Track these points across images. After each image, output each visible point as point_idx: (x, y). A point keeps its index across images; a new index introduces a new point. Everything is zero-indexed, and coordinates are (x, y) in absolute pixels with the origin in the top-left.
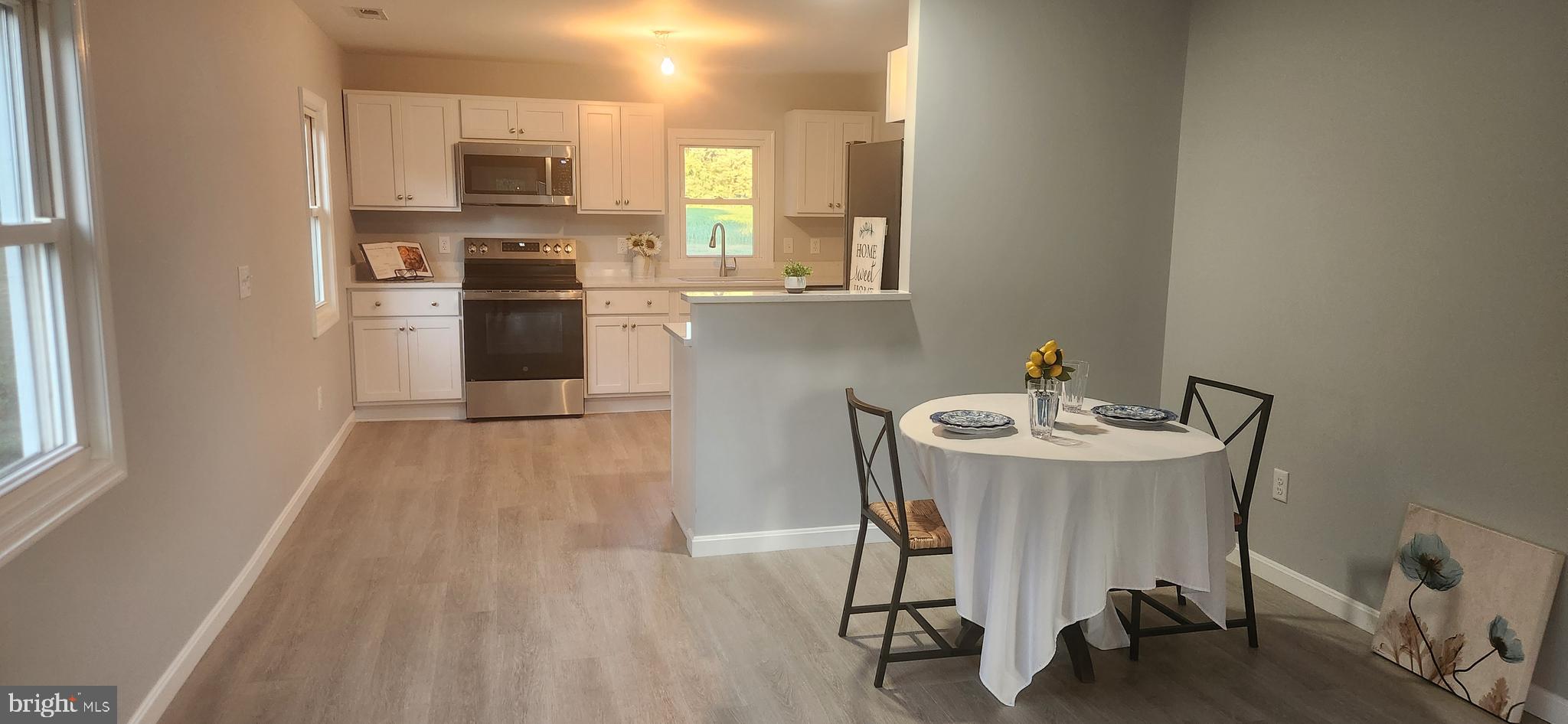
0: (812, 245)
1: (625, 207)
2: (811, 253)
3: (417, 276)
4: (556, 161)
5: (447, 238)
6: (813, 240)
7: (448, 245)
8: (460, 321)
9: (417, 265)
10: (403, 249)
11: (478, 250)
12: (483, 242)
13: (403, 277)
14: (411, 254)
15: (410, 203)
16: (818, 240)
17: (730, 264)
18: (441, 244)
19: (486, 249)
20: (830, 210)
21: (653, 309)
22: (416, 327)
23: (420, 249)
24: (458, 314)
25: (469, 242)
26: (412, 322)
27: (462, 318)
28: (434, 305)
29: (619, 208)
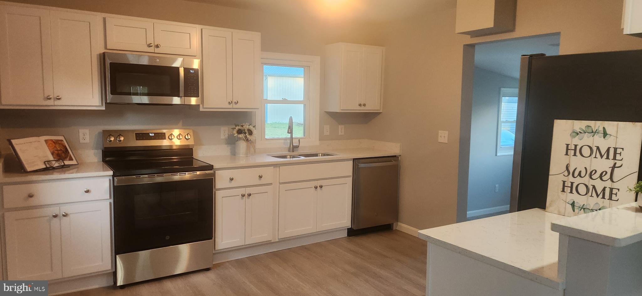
0: (340, 130)
1: (235, 106)
2: (339, 134)
3: (65, 165)
4: (187, 70)
5: (87, 131)
6: (340, 127)
7: (87, 138)
8: (110, 203)
9: (63, 155)
10: (50, 142)
11: (115, 139)
12: (119, 133)
13: (52, 167)
14: (57, 146)
15: (57, 102)
16: (343, 126)
17: (295, 143)
18: (81, 136)
19: (122, 139)
20: (359, 108)
21: (263, 181)
22: (69, 213)
23: (64, 141)
24: (109, 198)
25: (107, 134)
26: (65, 209)
27: (112, 201)
28: (87, 192)
29: (231, 106)
